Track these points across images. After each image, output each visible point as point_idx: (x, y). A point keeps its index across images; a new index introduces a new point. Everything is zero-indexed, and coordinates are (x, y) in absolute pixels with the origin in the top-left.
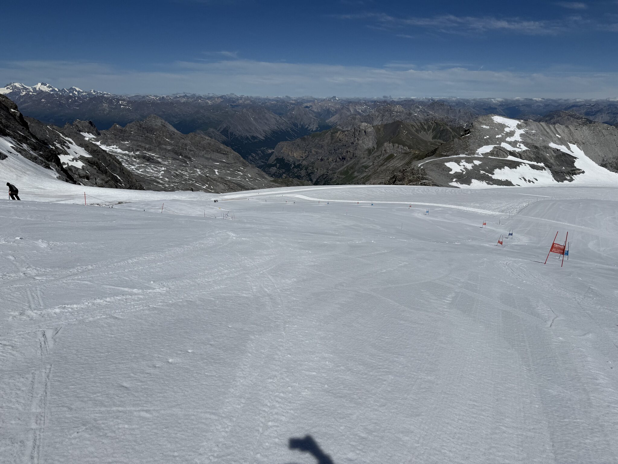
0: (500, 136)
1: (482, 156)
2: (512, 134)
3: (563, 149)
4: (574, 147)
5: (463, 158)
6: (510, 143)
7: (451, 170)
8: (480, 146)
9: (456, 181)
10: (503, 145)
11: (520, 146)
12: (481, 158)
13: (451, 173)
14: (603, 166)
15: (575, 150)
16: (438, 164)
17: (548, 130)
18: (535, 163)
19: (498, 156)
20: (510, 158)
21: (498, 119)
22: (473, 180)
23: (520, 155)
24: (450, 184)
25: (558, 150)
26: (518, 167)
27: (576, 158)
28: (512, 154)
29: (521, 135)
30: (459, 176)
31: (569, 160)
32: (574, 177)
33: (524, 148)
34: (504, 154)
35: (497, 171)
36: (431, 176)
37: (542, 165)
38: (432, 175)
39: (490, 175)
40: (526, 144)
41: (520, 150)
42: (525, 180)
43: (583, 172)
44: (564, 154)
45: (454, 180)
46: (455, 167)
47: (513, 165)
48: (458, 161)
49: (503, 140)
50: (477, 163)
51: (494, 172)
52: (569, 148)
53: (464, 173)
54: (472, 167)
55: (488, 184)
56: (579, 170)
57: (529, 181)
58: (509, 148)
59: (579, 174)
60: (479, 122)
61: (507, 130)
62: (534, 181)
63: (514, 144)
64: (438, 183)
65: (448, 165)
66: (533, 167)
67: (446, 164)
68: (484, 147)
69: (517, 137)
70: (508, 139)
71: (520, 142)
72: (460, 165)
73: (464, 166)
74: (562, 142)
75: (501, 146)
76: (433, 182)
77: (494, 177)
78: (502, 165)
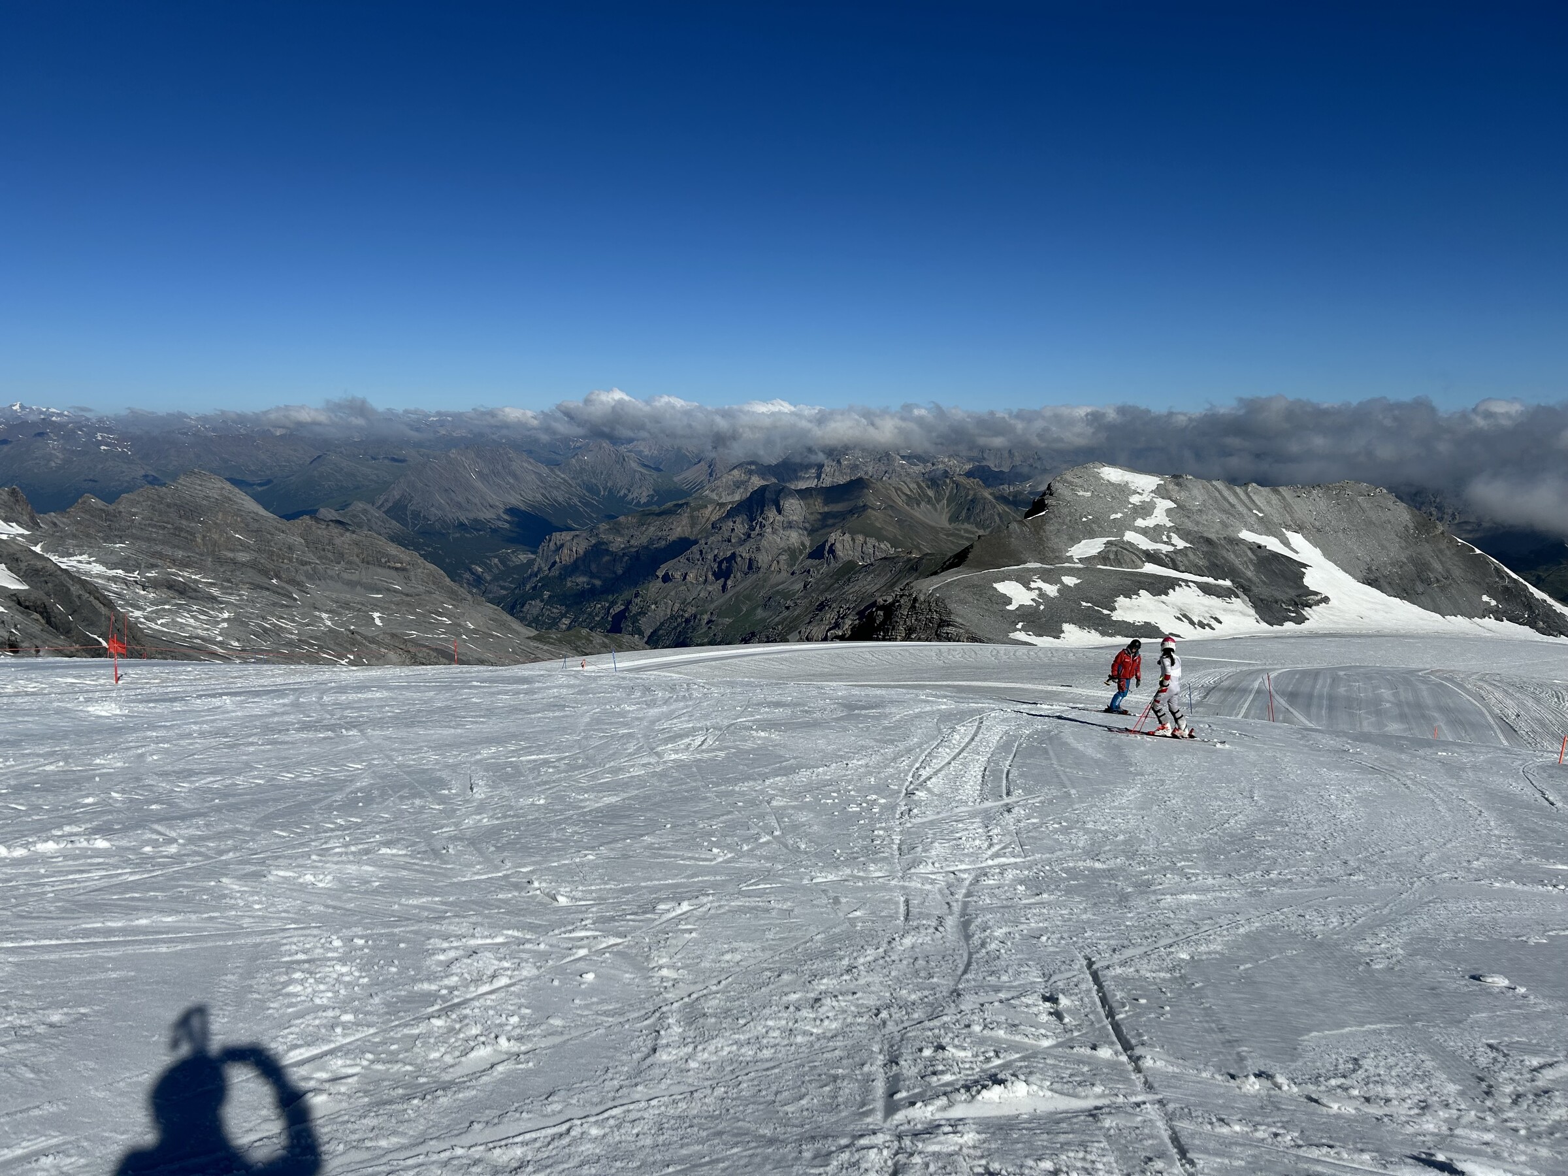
0: (1119, 515)
1: (1080, 566)
2: (1145, 510)
3: (1272, 544)
4: (1296, 539)
5: (1034, 571)
6: (1144, 532)
7: (1009, 601)
8: (1075, 540)
9: (1023, 629)
10: (1130, 536)
11: (1169, 537)
12: (1078, 569)
13: (1009, 608)
14: (1369, 584)
15: (1301, 548)
16: (977, 586)
17: (1232, 499)
18: (1211, 580)
19: (1120, 564)
20: (1150, 568)
21: (1112, 474)
22: (1066, 627)
23: (1170, 561)
24: (1012, 635)
25: (1260, 547)
26: (1171, 591)
27: (1305, 566)
28: (1153, 557)
29: (1169, 512)
30: (1031, 614)
31: (1291, 571)
32: (1307, 612)
33: (1181, 544)
34: (1134, 558)
35: (1121, 601)
36: (962, 617)
37: (1228, 583)
38: (964, 613)
39: (1106, 612)
40: (1184, 535)
41: (1171, 548)
42: (1192, 622)
43: (1326, 600)
44: (1276, 556)
45: (1019, 626)
46: (1018, 595)
47: (1160, 587)
48: (1024, 581)
49: (1125, 525)
50: (1070, 581)
51: (1116, 605)
52: (1286, 543)
53: (1042, 607)
54: (1059, 591)
55: (1103, 634)
56: (1316, 593)
57: (1202, 625)
58: (1144, 544)
59: (1318, 603)
60: (1066, 481)
61: (1135, 499)
62: (1214, 623)
63: (1154, 533)
64: (980, 634)
65: (1003, 587)
66: (1206, 589)
67: (995, 585)
68: (1083, 542)
69: (1160, 516)
70: (1140, 523)
71: (1170, 529)
72: (1029, 589)
73: (1040, 589)
74: (1267, 527)
75: (1125, 539)
76: (967, 631)
77: (1117, 616)
78: (1133, 585)
